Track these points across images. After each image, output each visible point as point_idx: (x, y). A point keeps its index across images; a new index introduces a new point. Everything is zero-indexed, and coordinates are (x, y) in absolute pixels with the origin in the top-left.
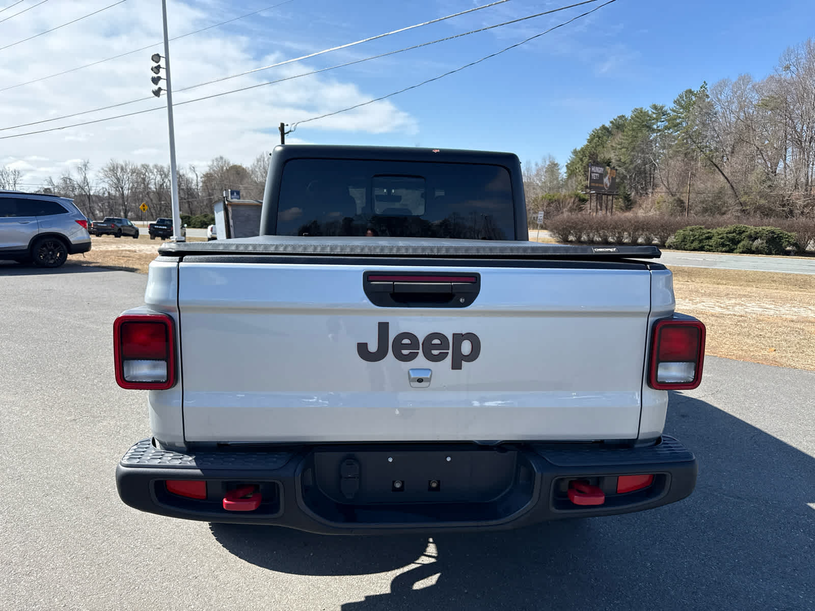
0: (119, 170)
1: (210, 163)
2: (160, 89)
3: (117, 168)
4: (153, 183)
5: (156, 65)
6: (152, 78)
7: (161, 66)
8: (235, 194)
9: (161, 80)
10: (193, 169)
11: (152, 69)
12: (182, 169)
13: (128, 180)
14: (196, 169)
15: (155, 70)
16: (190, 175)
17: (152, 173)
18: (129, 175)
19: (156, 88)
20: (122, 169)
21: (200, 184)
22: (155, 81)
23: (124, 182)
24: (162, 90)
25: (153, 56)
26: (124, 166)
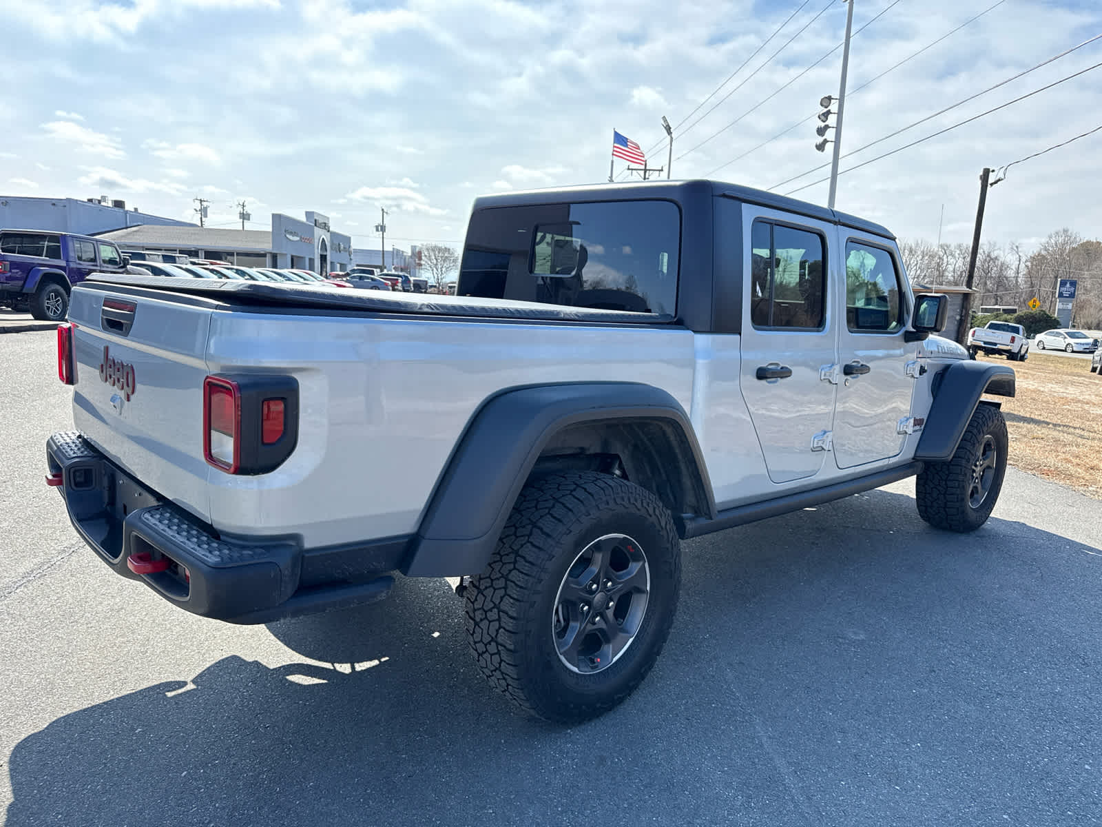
0: (907, 252)
1: (1044, 240)
2: (826, 141)
3: (904, 250)
4: (952, 269)
5: (825, 110)
6: (818, 128)
7: (831, 111)
8: (1068, 285)
9: (829, 130)
10: (1016, 249)
11: (819, 117)
12: (1000, 249)
13: (916, 265)
14: (1020, 249)
15: (823, 117)
16: (1010, 259)
17: (953, 256)
18: (918, 259)
19: (820, 140)
20: (911, 251)
21: (1023, 270)
22: (821, 131)
23: (909, 268)
24: (828, 141)
25: (822, 100)
26: (913, 247)
